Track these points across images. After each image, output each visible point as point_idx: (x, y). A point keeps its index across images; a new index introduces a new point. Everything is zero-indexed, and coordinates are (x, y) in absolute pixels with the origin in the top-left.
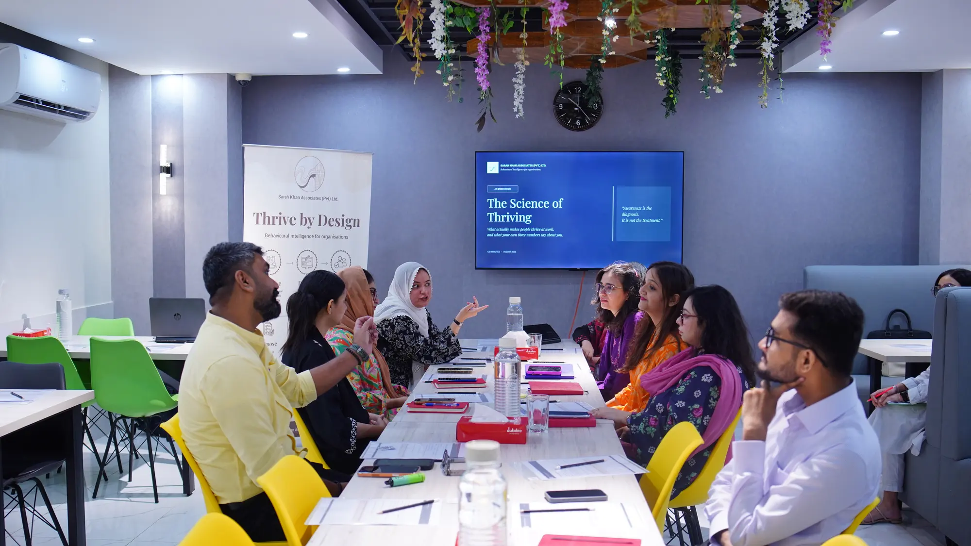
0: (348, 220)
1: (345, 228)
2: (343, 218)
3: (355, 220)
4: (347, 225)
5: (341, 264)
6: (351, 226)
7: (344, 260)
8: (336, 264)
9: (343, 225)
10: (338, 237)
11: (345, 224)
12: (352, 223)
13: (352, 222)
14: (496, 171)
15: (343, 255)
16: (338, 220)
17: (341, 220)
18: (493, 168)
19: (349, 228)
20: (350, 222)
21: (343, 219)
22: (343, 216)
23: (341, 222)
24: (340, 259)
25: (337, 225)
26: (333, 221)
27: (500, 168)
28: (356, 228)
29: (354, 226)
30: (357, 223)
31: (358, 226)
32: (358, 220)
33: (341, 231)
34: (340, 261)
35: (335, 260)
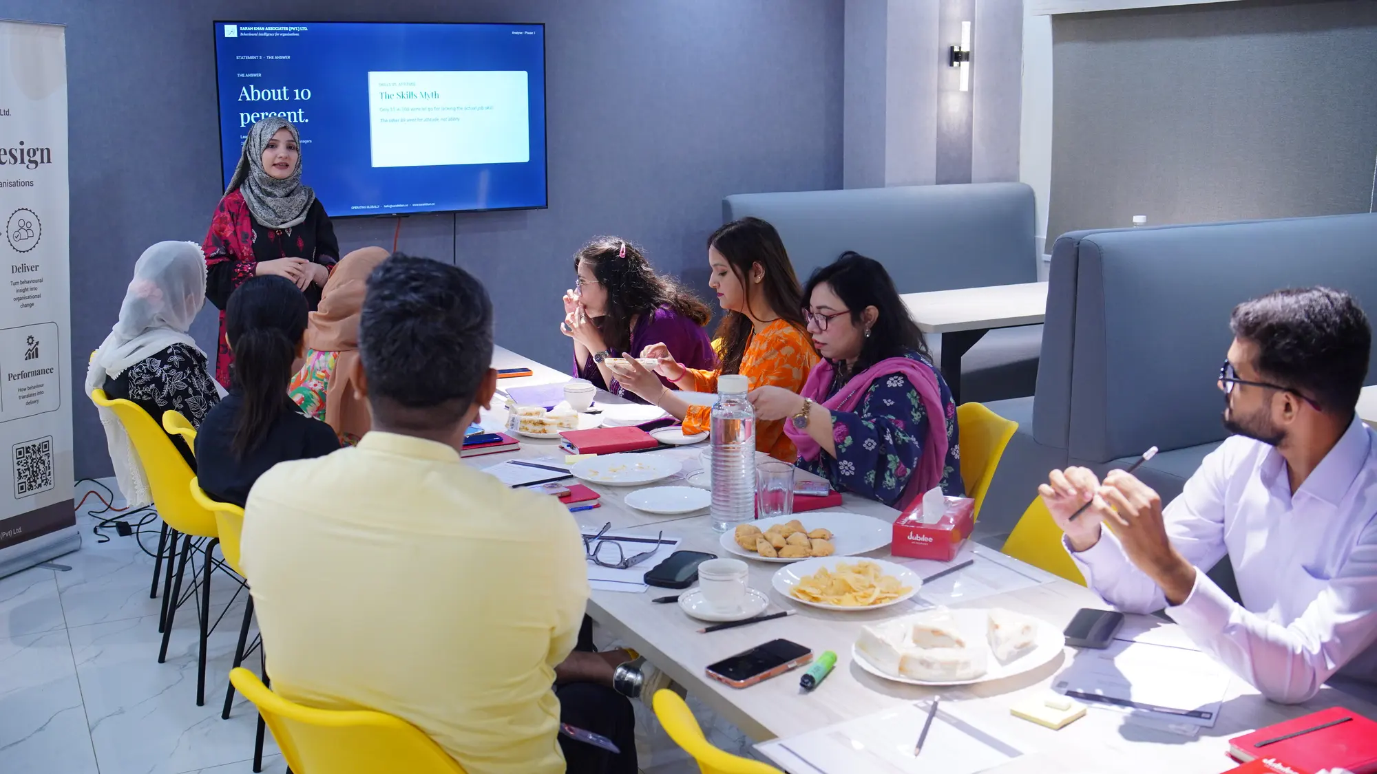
0: (32, 151)
1: (27, 167)
2: (22, 147)
3: (42, 150)
4: (30, 161)
5: (24, 234)
6: (36, 162)
7: (29, 225)
8: (16, 234)
9: (22, 162)
10: (15, 184)
11: (26, 158)
12: (38, 158)
13: (38, 153)
14: (235, 35)
15: (28, 216)
16: (13, 151)
17: (19, 151)
18: (231, 31)
19: (34, 165)
20: (34, 154)
21: (22, 151)
22: (22, 143)
23: (18, 156)
24: (22, 223)
25: (12, 161)
26: (5, 153)
27: (239, 31)
28: (46, 165)
29: (42, 162)
30: (46, 156)
31: (49, 161)
32: (48, 150)
33: (20, 172)
34: (22, 228)
35: (14, 226)
